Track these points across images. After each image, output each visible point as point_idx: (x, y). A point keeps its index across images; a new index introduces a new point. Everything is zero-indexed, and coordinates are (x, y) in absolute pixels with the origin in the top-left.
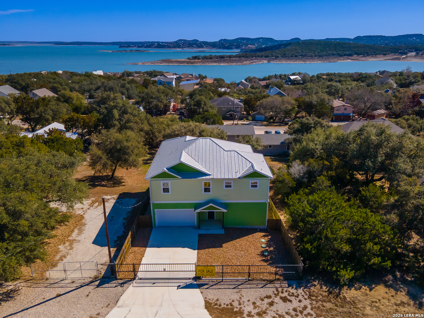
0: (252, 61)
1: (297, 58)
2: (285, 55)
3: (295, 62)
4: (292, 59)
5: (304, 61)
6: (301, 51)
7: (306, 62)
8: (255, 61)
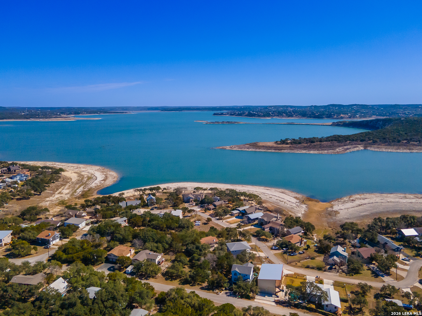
0: (346, 147)
1: (401, 143)
2: (384, 139)
3: (398, 151)
4: (394, 145)
5: (410, 149)
6: (404, 133)
7: (413, 151)
8: (349, 147)
